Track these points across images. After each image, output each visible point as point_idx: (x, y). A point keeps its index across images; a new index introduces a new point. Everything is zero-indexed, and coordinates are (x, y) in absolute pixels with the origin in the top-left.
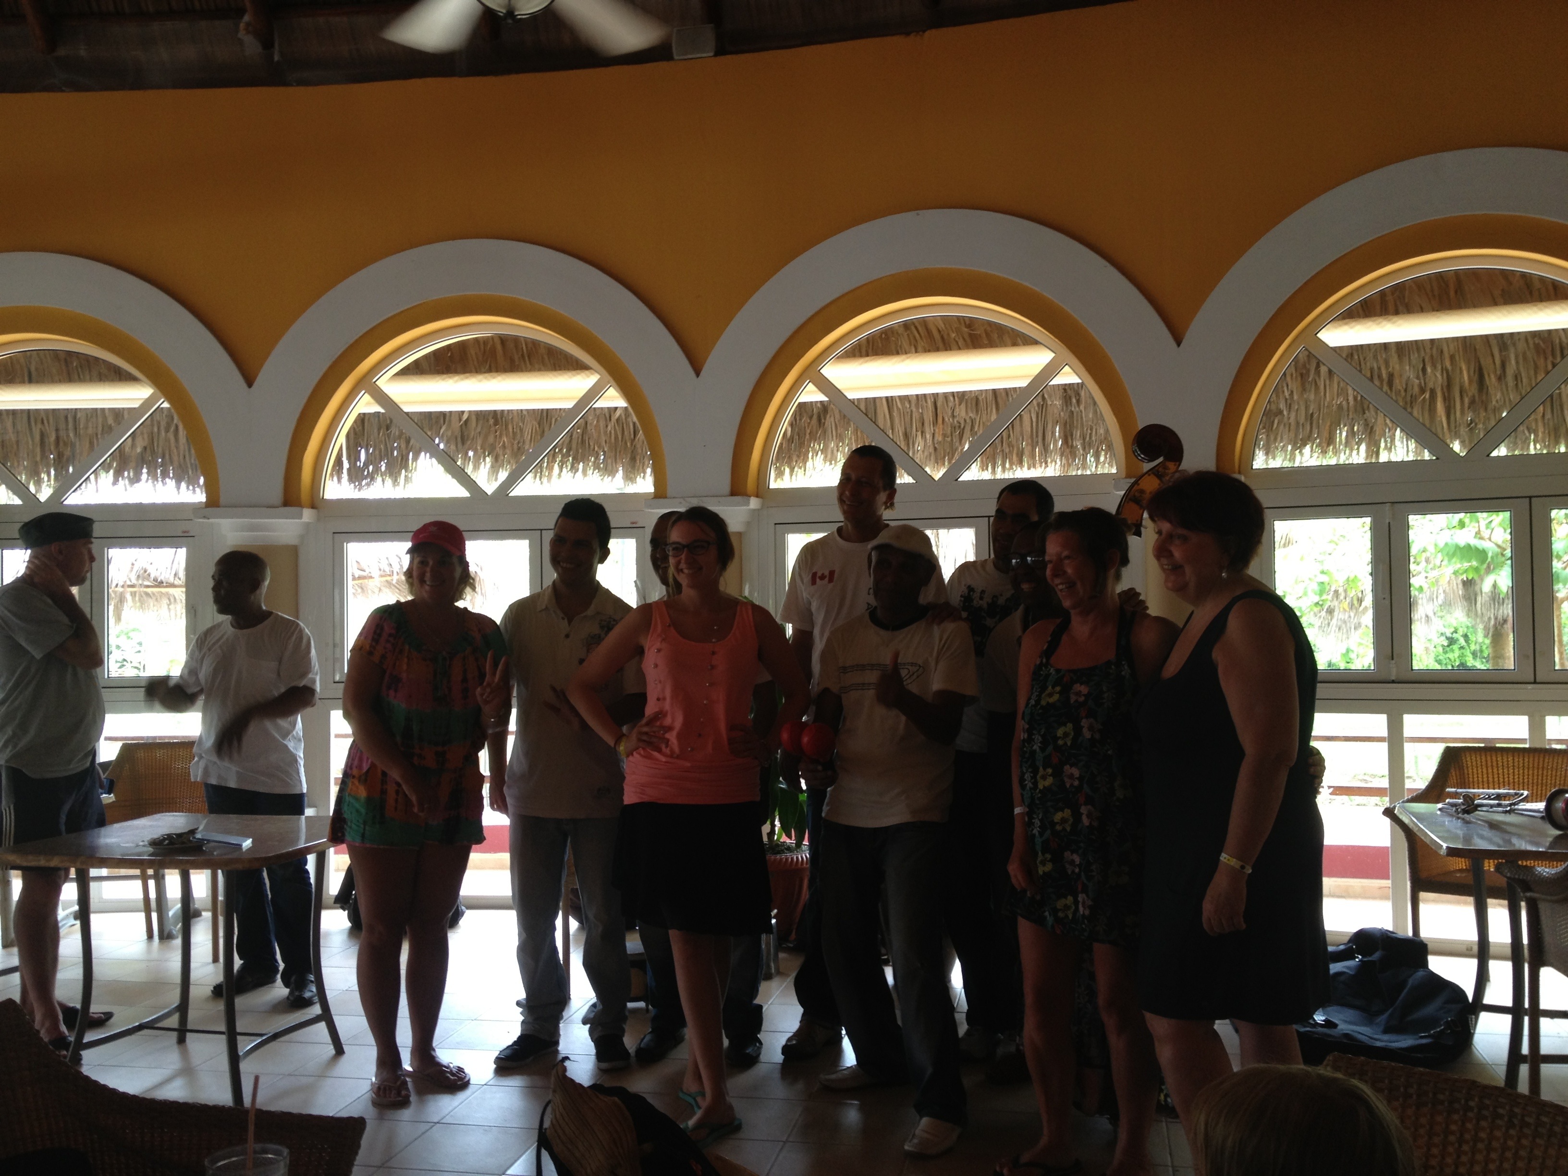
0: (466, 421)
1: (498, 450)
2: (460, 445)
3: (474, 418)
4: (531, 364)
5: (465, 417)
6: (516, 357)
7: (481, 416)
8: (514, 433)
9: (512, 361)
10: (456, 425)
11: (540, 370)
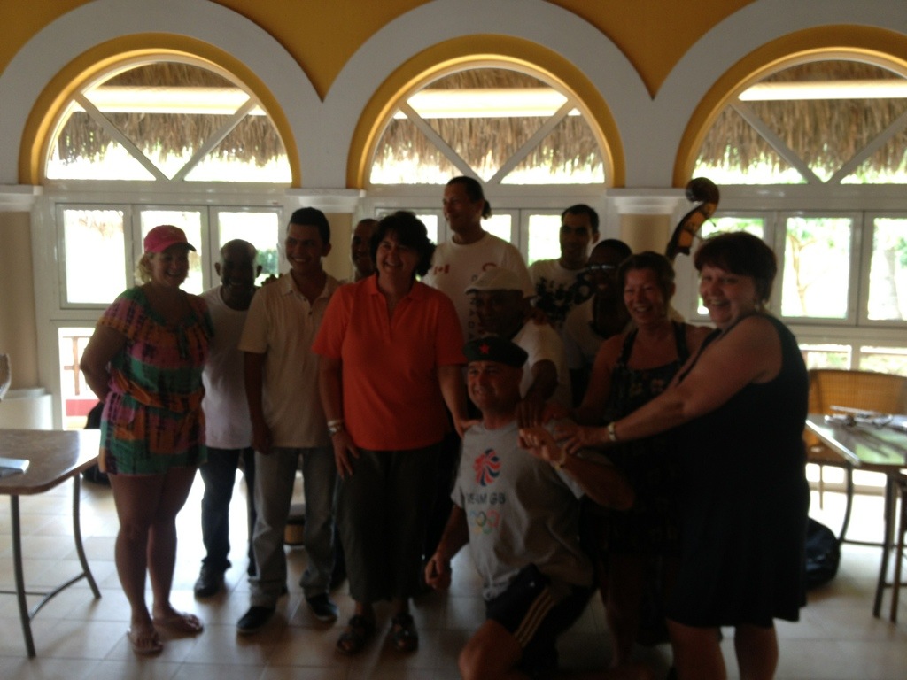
0: (143, 120)
1: (167, 141)
2: (139, 136)
3: (148, 118)
4: (189, 79)
5: (142, 116)
6: (179, 76)
7: (153, 117)
8: (178, 129)
9: (176, 77)
10: (136, 122)
11: (196, 85)
